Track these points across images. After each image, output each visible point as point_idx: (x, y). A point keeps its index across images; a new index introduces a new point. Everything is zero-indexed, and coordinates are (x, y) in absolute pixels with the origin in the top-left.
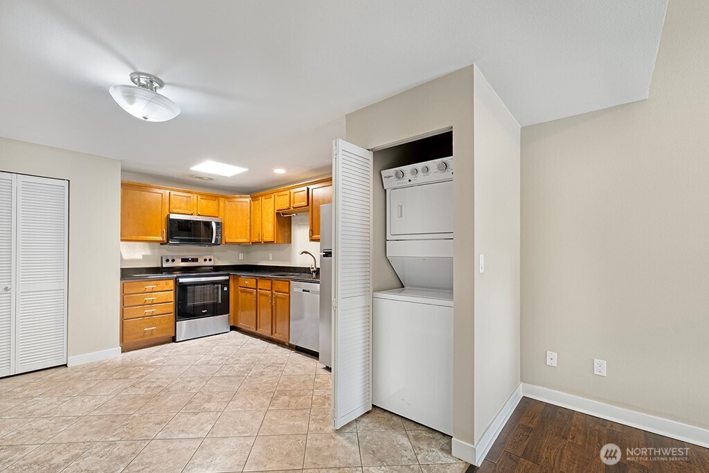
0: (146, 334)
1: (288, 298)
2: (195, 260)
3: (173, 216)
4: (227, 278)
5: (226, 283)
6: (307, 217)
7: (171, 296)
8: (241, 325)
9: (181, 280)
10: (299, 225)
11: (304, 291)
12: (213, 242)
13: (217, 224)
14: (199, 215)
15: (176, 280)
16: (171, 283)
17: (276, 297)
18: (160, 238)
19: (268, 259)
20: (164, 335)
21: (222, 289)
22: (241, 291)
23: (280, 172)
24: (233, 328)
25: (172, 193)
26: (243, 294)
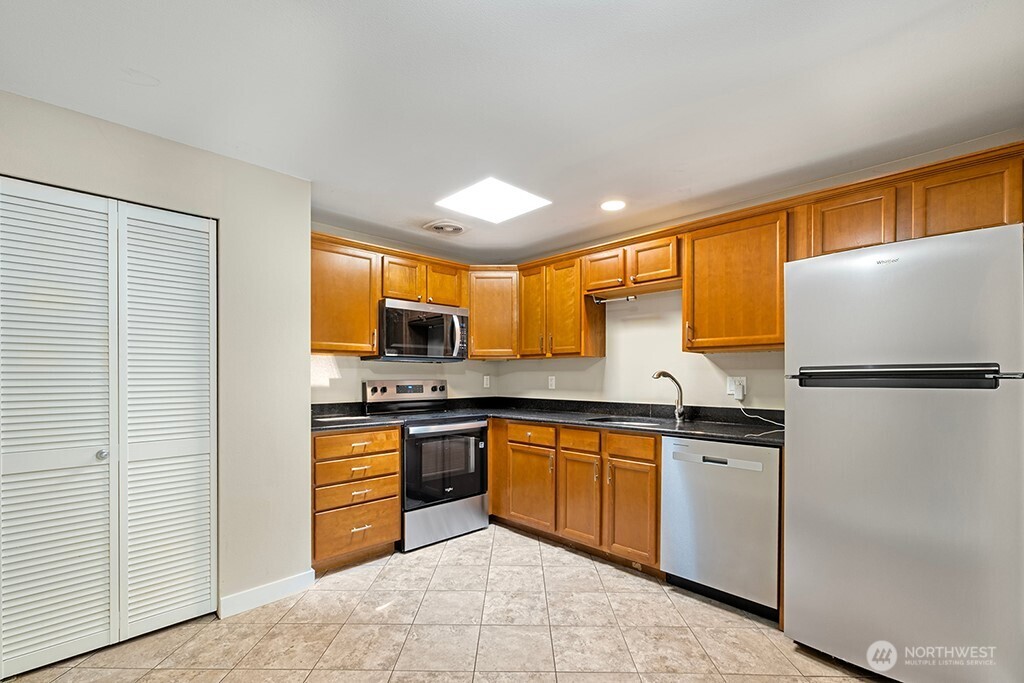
0: (354, 539)
1: (652, 474)
2: (419, 389)
3: (390, 303)
4: (483, 423)
5: (481, 434)
6: (677, 301)
7: (393, 462)
8: (513, 515)
9: (413, 430)
10: (625, 320)
11: (705, 460)
12: (455, 355)
13: (463, 319)
14: (430, 302)
15: (403, 430)
16: (396, 435)
17: (614, 469)
18: (366, 347)
19: (546, 388)
20: (385, 539)
21: (476, 445)
22: (514, 450)
23: (613, 206)
24: (494, 519)
25: (387, 259)
26: (520, 458)
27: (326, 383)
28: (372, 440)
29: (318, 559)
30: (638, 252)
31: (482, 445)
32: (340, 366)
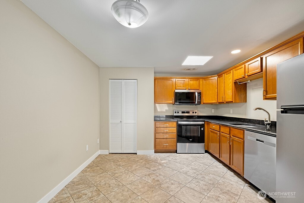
0: (164, 147)
2: (188, 112)
4: (203, 123)
7: (175, 130)
8: (210, 151)
9: (179, 123)
11: (257, 140)
12: (196, 103)
13: (198, 93)
14: (189, 89)
15: (177, 123)
16: (175, 123)
17: (233, 140)
18: (171, 102)
22: (211, 131)
24: (206, 152)
27: (165, 111)
28: (168, 124)
29: (156, 148)
30: (249, 65)
31: (202, 129)
32: (168, 107)
